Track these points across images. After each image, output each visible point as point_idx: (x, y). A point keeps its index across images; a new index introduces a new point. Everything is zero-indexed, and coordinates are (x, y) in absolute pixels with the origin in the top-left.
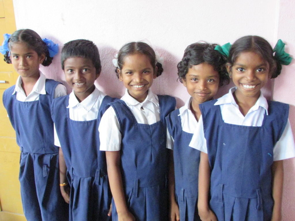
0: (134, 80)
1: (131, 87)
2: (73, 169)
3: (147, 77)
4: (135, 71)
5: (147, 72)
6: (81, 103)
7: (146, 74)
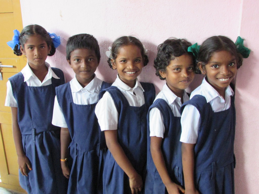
0: (128, 67)
1: (125, 73)
2: (77, 144)
3: (139, 65)
4: (129, 59)
5: (138, 61)
6: (84, 88)
7: (137, 62)
